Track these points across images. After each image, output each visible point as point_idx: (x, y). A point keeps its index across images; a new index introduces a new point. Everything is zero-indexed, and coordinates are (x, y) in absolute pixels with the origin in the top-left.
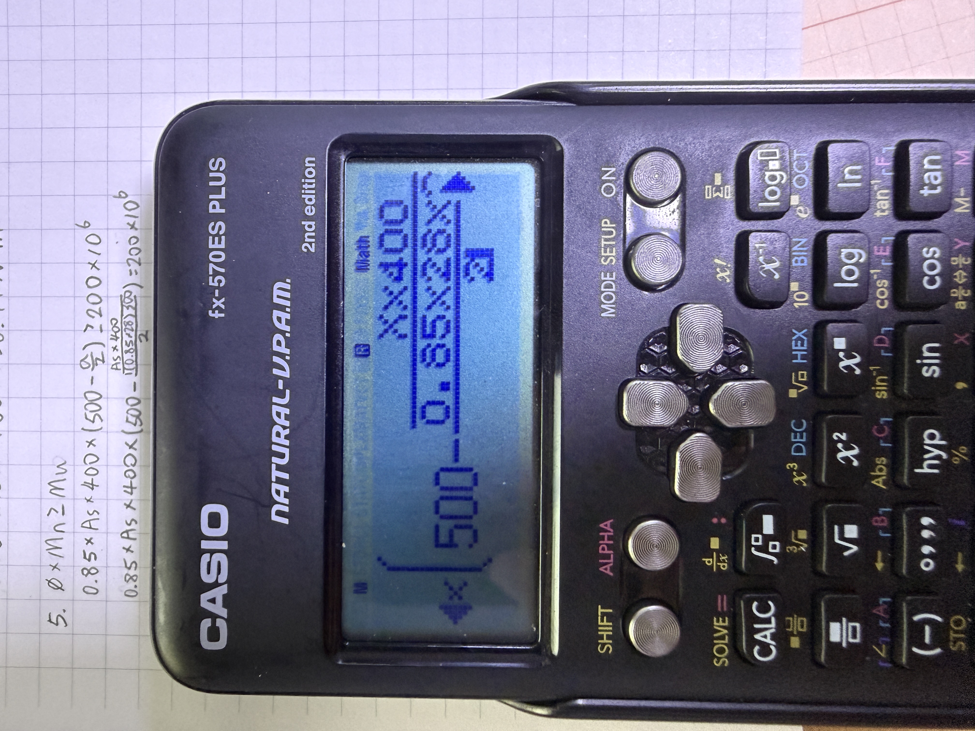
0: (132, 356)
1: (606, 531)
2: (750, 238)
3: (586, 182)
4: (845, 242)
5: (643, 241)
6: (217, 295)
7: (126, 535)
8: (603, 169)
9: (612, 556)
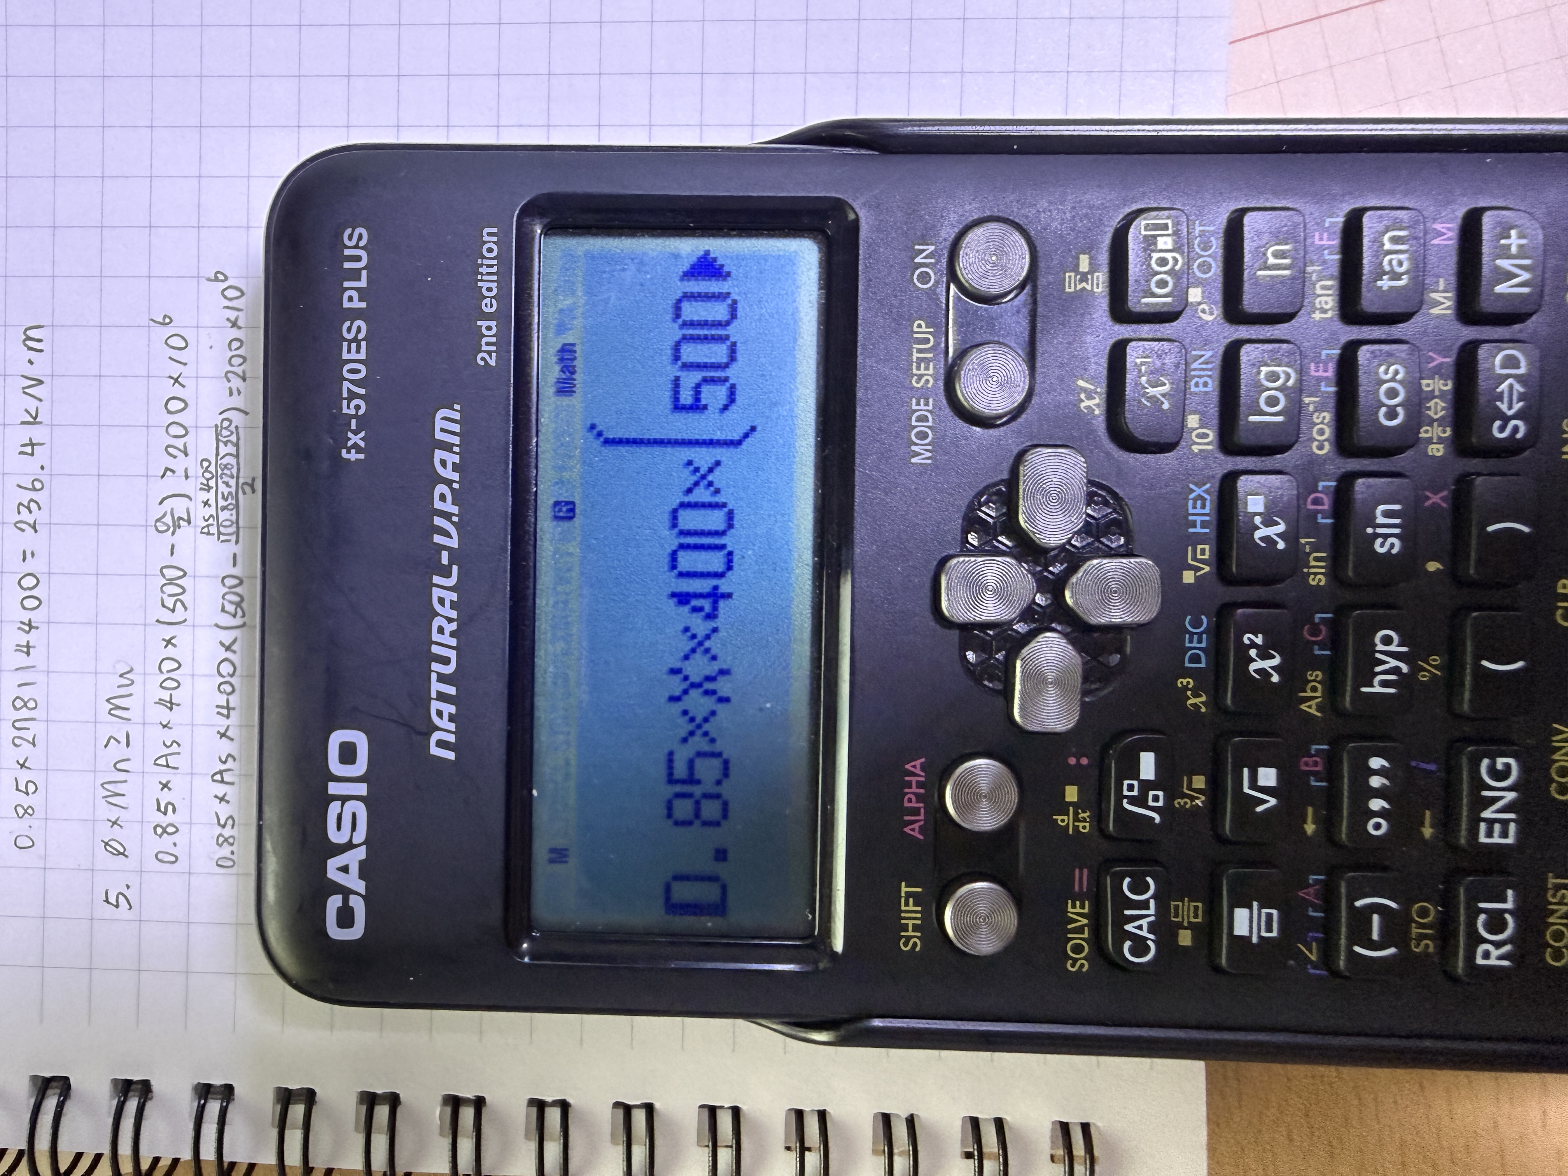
0: (231, 515)
1: (914, 774)
2: (1128, 350)
3: (892, 266)
4: (1267, 356)
5: (971, 353)
6: (353, 427)
7: (219, 777)
8: (917, 247)
9: (922, 811)
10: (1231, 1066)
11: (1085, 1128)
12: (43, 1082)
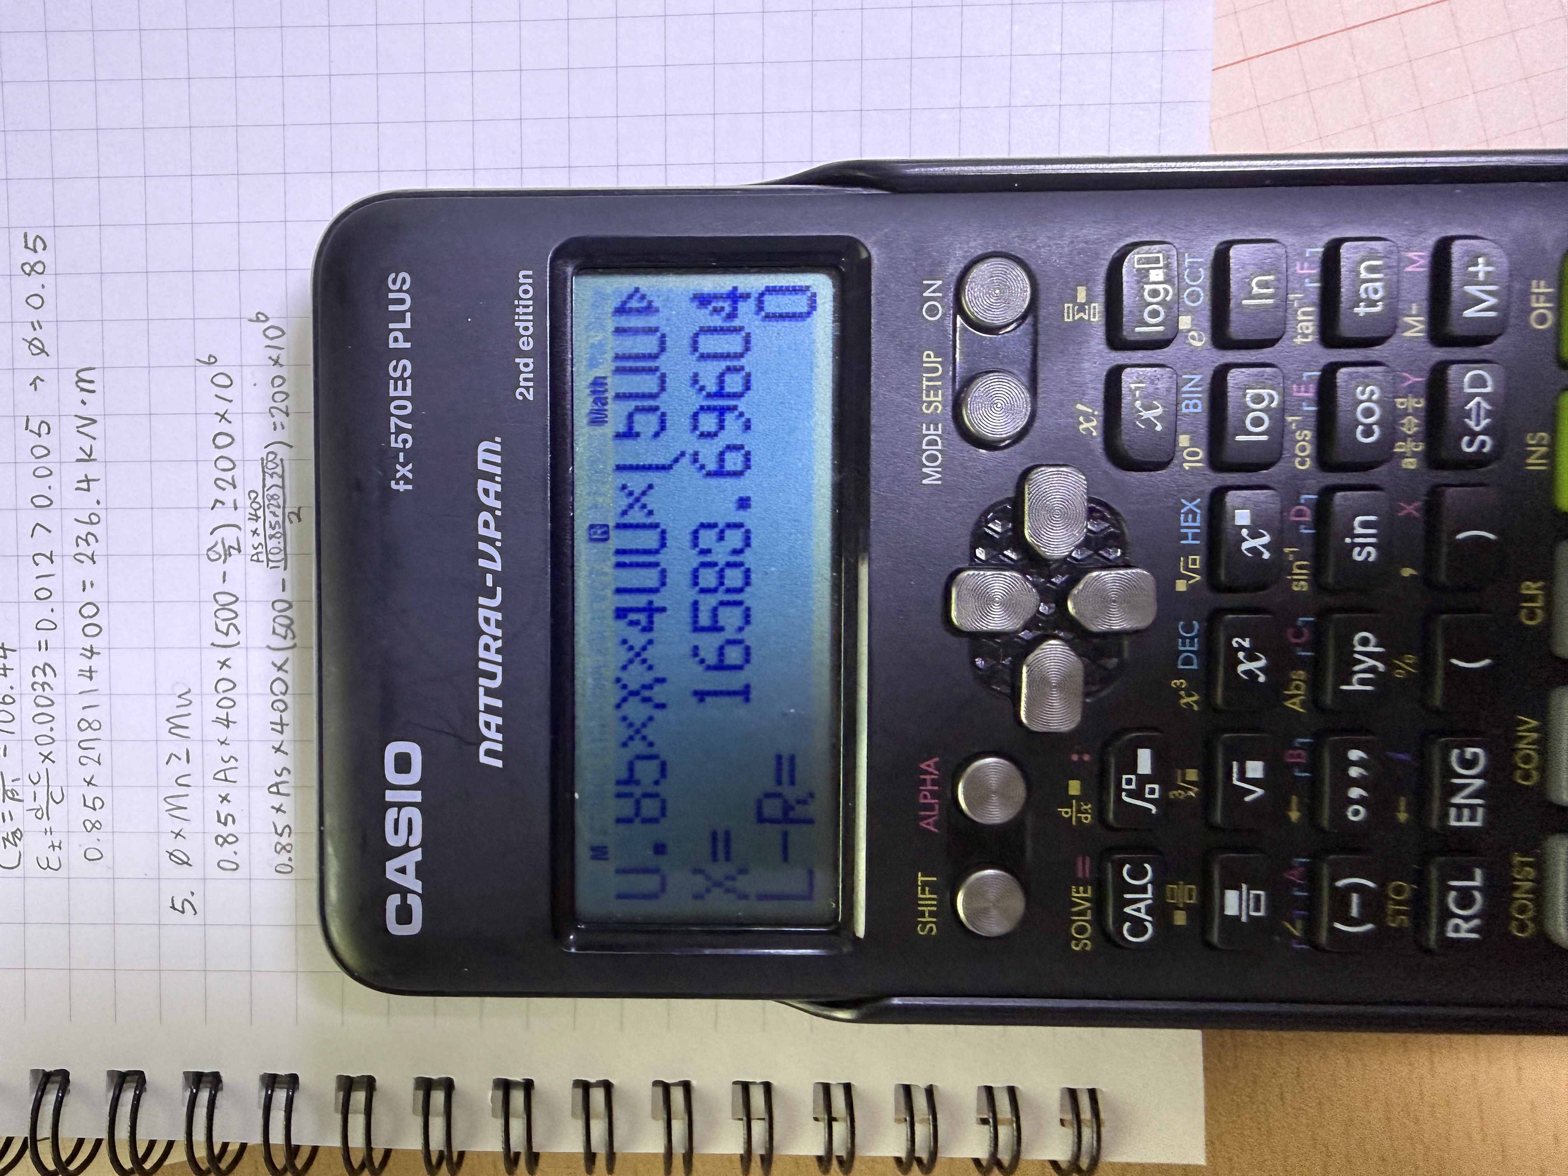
0: (279, 543)
1: (929, 773)
2: (1124, 375)
3: (902, 301)
4: (1251, 379)
5: (978, 381)
6: (401, 460)
7: (275, 789)
8: (925, 282)
9: (937, 807)
10: (1227, 1034)
11: (1093, 1093)
12: (120, 1077)
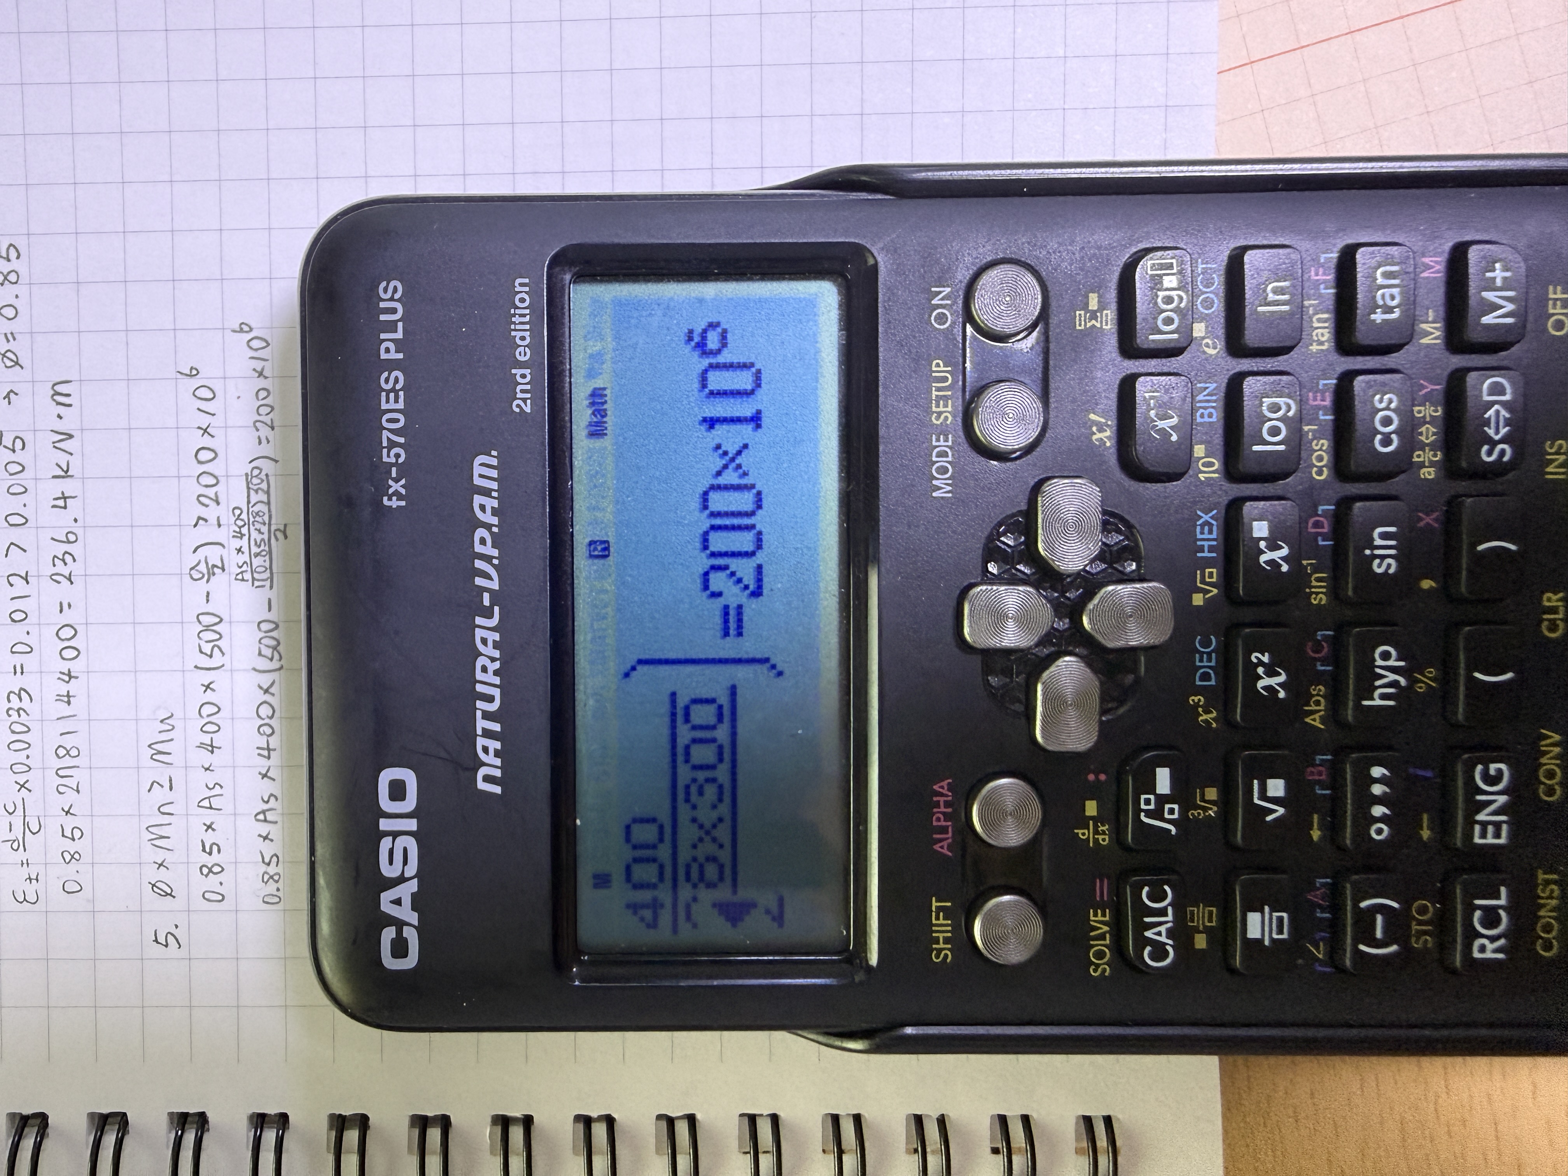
0: (265, 561)
1: (942, 795)
2: (1138, 385)
3: (910, 308)
4: (1267, 387)
5: (989, 391)
6: (394, 475)
7: (262, 816)
8: (933, 289)
9: (950, 829)
10: (1242, 1060)
11: (1108, 1121)
12: (101, 1119)
